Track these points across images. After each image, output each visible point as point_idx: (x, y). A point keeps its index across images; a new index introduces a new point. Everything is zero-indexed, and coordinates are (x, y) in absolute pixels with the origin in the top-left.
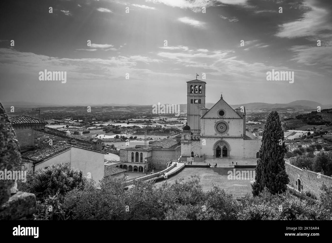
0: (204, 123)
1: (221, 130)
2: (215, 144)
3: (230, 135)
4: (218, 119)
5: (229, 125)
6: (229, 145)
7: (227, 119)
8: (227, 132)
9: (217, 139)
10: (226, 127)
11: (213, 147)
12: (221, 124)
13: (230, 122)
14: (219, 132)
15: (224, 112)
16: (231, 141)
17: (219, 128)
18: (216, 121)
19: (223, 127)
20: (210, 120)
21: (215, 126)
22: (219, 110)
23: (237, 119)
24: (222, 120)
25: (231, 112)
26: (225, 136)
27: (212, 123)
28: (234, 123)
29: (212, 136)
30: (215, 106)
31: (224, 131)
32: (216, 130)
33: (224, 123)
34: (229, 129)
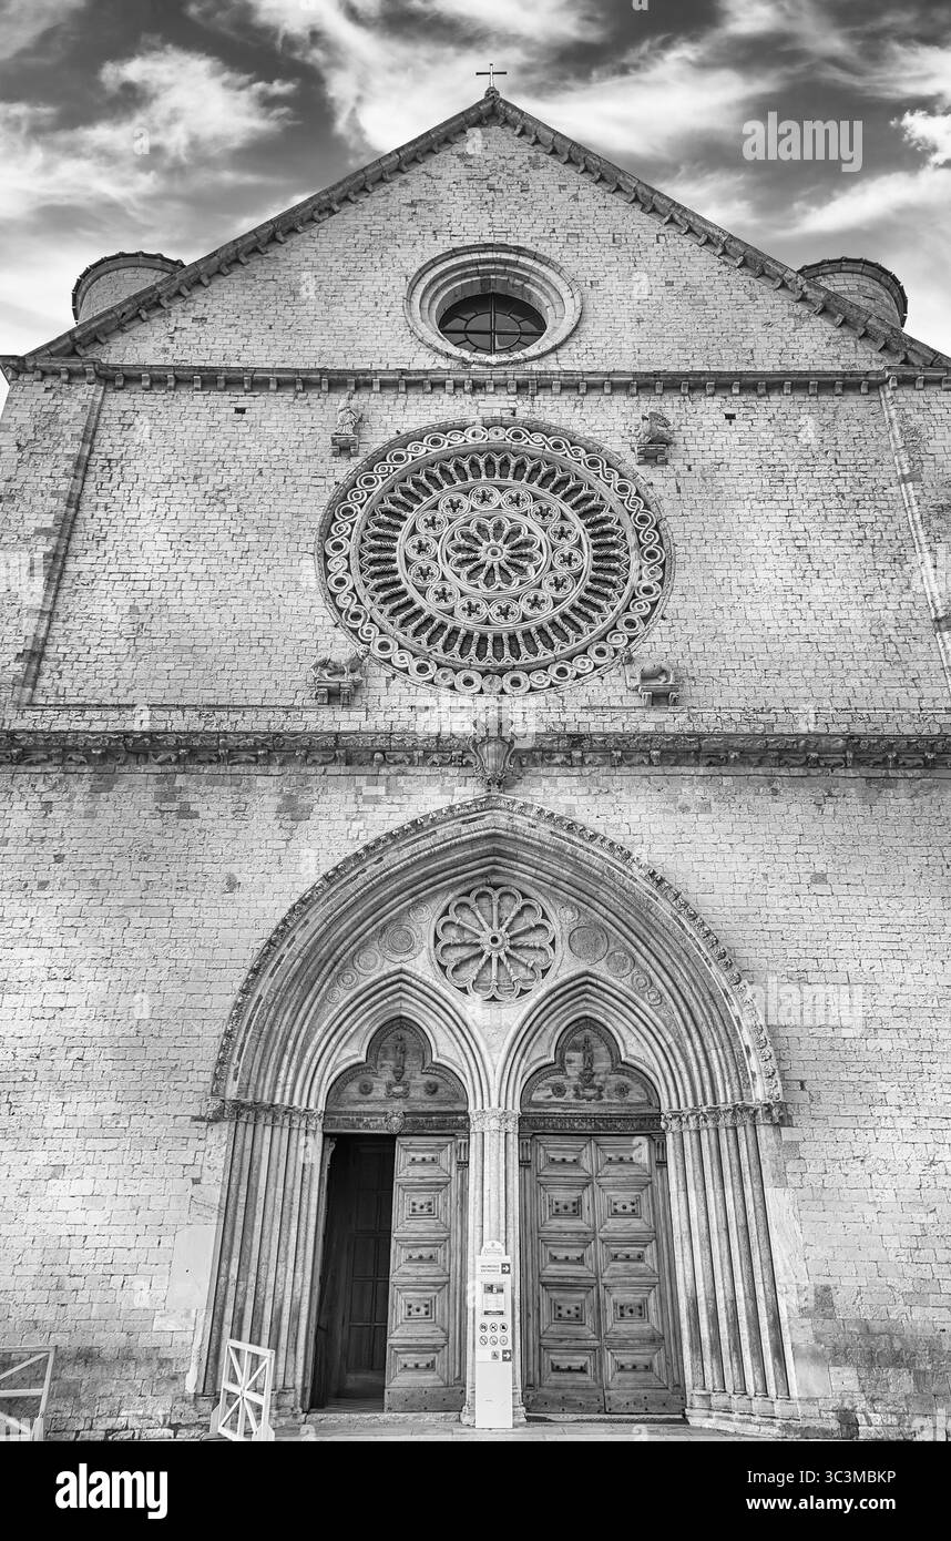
0: (82, 465)
1: (478, 606)
2: (283, 931)
3: (700, 691)
4: (409, 384)
5: (666, 505)
6: (729, 966)
7: (620, 399)
8: (631, 639)
9: (376, 800)
10: (587, 541)
11: (228, 1035)
12: (480, 490)
13: (683, 447)
14: (425, 642)
15: (548, 289)
16: (762, 829)
17: (425, 567)
18: (359, 423)
19: (535, 548)
20: (241, 411)
21: (334, 519)
22: (434, 262)
23: (832, 385)
24: (512, 405)
25: (678, 287)
26: (581, 717)
27: (267, 465)
28: (781, 455)
29: (226, 727)
30: (353, 207)
31: (547, 613)
32: (345, 601)
33: (551, 474)
34: (661, 582)
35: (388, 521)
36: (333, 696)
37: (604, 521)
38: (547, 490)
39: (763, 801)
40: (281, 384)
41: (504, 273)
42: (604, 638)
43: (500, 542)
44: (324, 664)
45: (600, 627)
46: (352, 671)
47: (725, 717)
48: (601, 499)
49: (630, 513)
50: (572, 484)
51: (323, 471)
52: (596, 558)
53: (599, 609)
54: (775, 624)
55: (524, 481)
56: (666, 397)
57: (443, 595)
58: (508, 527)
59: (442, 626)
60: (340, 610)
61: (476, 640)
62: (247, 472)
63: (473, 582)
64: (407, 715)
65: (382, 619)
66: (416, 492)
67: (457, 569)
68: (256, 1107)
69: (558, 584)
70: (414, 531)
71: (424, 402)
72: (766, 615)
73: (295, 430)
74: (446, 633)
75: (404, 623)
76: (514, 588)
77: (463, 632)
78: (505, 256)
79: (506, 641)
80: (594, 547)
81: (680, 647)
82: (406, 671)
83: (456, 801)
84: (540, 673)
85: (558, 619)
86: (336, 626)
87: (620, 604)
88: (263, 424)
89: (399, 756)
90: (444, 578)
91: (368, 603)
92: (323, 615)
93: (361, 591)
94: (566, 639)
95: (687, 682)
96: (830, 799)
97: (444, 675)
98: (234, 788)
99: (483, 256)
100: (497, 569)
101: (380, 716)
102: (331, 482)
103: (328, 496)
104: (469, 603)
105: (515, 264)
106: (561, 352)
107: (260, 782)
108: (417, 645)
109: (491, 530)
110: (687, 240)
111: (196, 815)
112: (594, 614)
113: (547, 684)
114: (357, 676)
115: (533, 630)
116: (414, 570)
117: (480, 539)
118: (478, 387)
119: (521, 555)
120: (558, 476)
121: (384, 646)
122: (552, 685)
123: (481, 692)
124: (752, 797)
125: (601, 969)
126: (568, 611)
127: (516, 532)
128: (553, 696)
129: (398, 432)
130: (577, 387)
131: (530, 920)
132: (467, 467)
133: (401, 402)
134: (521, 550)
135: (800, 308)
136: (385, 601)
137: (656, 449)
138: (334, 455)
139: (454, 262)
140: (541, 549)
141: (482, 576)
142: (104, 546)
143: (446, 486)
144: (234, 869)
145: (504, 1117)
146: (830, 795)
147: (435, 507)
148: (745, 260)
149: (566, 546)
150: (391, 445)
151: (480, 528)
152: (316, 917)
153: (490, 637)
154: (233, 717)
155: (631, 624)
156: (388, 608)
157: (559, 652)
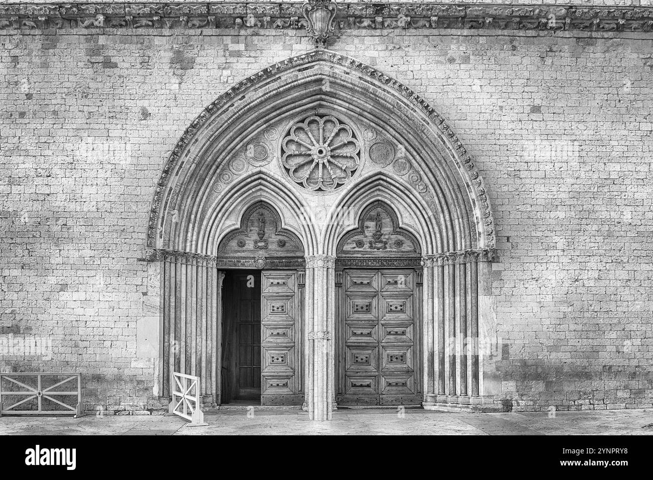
2: (182, 146)
6: (471, 167)
9: (238, 54)
11: (153, 211)
16: (502, 75)
39: (506, 54)
68: (176, 254)
83: (294, 55)
89: (253, 21)
96: (550, 54)
98: (139, 45)
107: (157, 41)
111: (115, 66)
124: (498, 52)
125: (389, 170)
131: (344, 138)
144: (145, 103)
145: (326, 260)
146: (551, 51)
152: (203, 136)
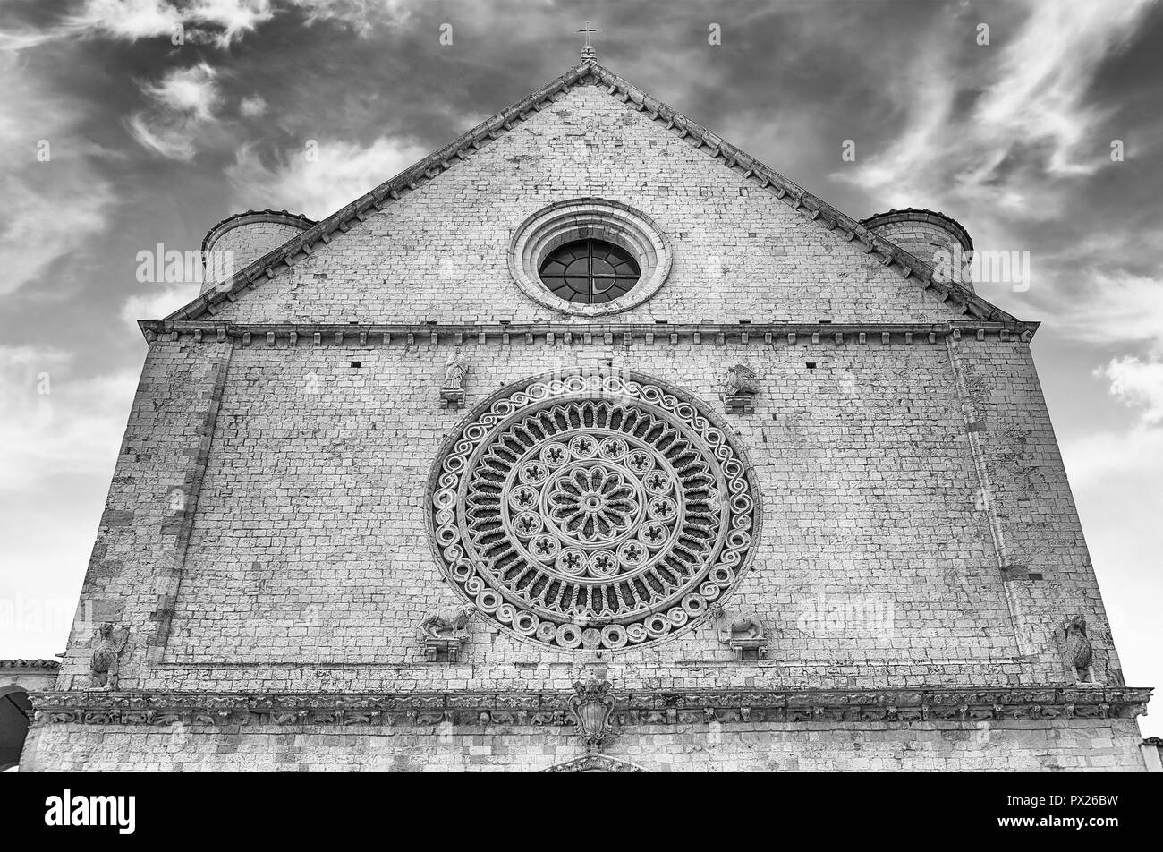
0: (211, 422)
1: (578, 557)
3: (786, 643)
4: (512, 337)
5: (753, 454)
7: (708, 348)
8: (723, 590)
9: (482, 761)
10: (681, 490)
12: (579, 439)
13: (768, 396)
14: (527, 595)
15: (641, 239)
17: (527, 519)
18: (467, 374)
19: (632, 497)
20: (356, 365)
21: (442, 471)
22: (536, 216)
23: (903, 335)
24: (609, 355)
25: (761, 238)
26: (675, 673)
27: (380, 418)
28: (859, 403)
29: (341, 685)
30: (461, 164)
31: (643, 564)
32: (453, 555)
33: (646, 422)
34: (750, 531)
35: (493, 471)
36: (442, 654)
37: (696, 469)
38: (643, 438)
40: (393, 338)
41: (601, 223)
42: (696, 590)
43: (599, 492)
44: (433, 622)
45: (694, 578)
46: (460, 628)
47: (811, 671)
48: (693, 447)
49: (720, 462)
50: (665, 432)
51: (432, 424)
52: (689, 507)
53: (692, 559)
54: (855, 574)
55: (620, 429)
56: (752, 346)
57: (544, 547)
58: (605, 477)
59: (544, 578)
60: (448, 563)
61: (576, 592)
62: (362, 426)
63: (573, 533)
64: (511, 672)
65: (487, 572)
66: (519, 442)
67: (558, 520)
69: (653, 534)
70: (517, 482)
71: (526, 354)
72: (849, 565)
73: (407, 383)
74: (548, 585)
75: (508, 576)
76: (612, 539)
77: (563, 584)
78: (601, 209)
79: (604, 593)
80: (687, 495)
81: (768, 599)
82: (509, 625)
83: (558, 761)
84: (637, 626)
85: (654, 571)
86: (444, 581)
87: (712, 554)
88: (378, 377)
89: (504, 716)
90: (545, 530)
91: (474, 556)
92: (432, 569)
93: (469, 544)
94: (661, 590)
95: (776, 635)
96: (908, 753)
97: (546, 630)
98: (349, 749)
99: (581, 209)
100: (595, 519)
101: (486, 675)
102: (439, 434)
103: (437, 449)
104: (570, 555)
105: (611, 216)
106: (654, 303)
107: (374, 742)
108: (520, 599)
109: (590, 480)
110: (767, 193)
112: (688, 564)
113: (644, 638)
114: (463, 634)
115: (630, 582)
116: (517, 521)
117: (580, 489)
118: (576, 338)
119: (618, 504)
120: (653, 424)
121: (489, 600)
122: (648, 639)
123: (581, 646)
124: (835, 752)
126: (663, 562)
127: (613, 481)
128: (649, 651)
129: (502, 384)
130: (669, 337)
132: (566, 416)
133: (505, 354)
134: (618, 499)
135: (872, 260)
136: (489, 553)
137: (742, 399)
138: (443, 407)
139: (554, 215)
140: (636, 499)
141: (581, 527)
142: (230, 502)
143: (547, 436)
146: (909, 749)
147: (537, 457)
148: (820, 213)
149: (661, 495)
150: (495, 396)
151: (580, 477)
153: (590, 589)
154: (349, 676)
155: (722, 574)
156: (492, 560)
157: (654, 605)
